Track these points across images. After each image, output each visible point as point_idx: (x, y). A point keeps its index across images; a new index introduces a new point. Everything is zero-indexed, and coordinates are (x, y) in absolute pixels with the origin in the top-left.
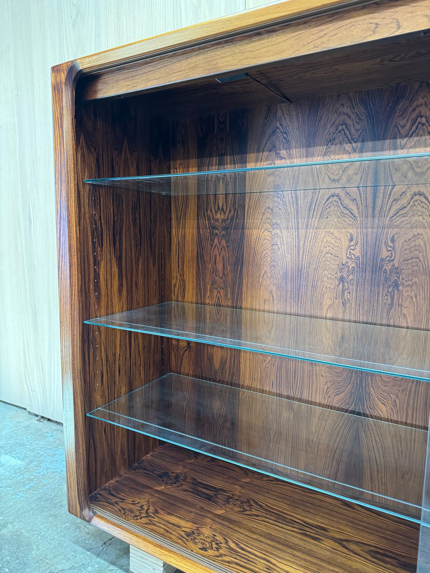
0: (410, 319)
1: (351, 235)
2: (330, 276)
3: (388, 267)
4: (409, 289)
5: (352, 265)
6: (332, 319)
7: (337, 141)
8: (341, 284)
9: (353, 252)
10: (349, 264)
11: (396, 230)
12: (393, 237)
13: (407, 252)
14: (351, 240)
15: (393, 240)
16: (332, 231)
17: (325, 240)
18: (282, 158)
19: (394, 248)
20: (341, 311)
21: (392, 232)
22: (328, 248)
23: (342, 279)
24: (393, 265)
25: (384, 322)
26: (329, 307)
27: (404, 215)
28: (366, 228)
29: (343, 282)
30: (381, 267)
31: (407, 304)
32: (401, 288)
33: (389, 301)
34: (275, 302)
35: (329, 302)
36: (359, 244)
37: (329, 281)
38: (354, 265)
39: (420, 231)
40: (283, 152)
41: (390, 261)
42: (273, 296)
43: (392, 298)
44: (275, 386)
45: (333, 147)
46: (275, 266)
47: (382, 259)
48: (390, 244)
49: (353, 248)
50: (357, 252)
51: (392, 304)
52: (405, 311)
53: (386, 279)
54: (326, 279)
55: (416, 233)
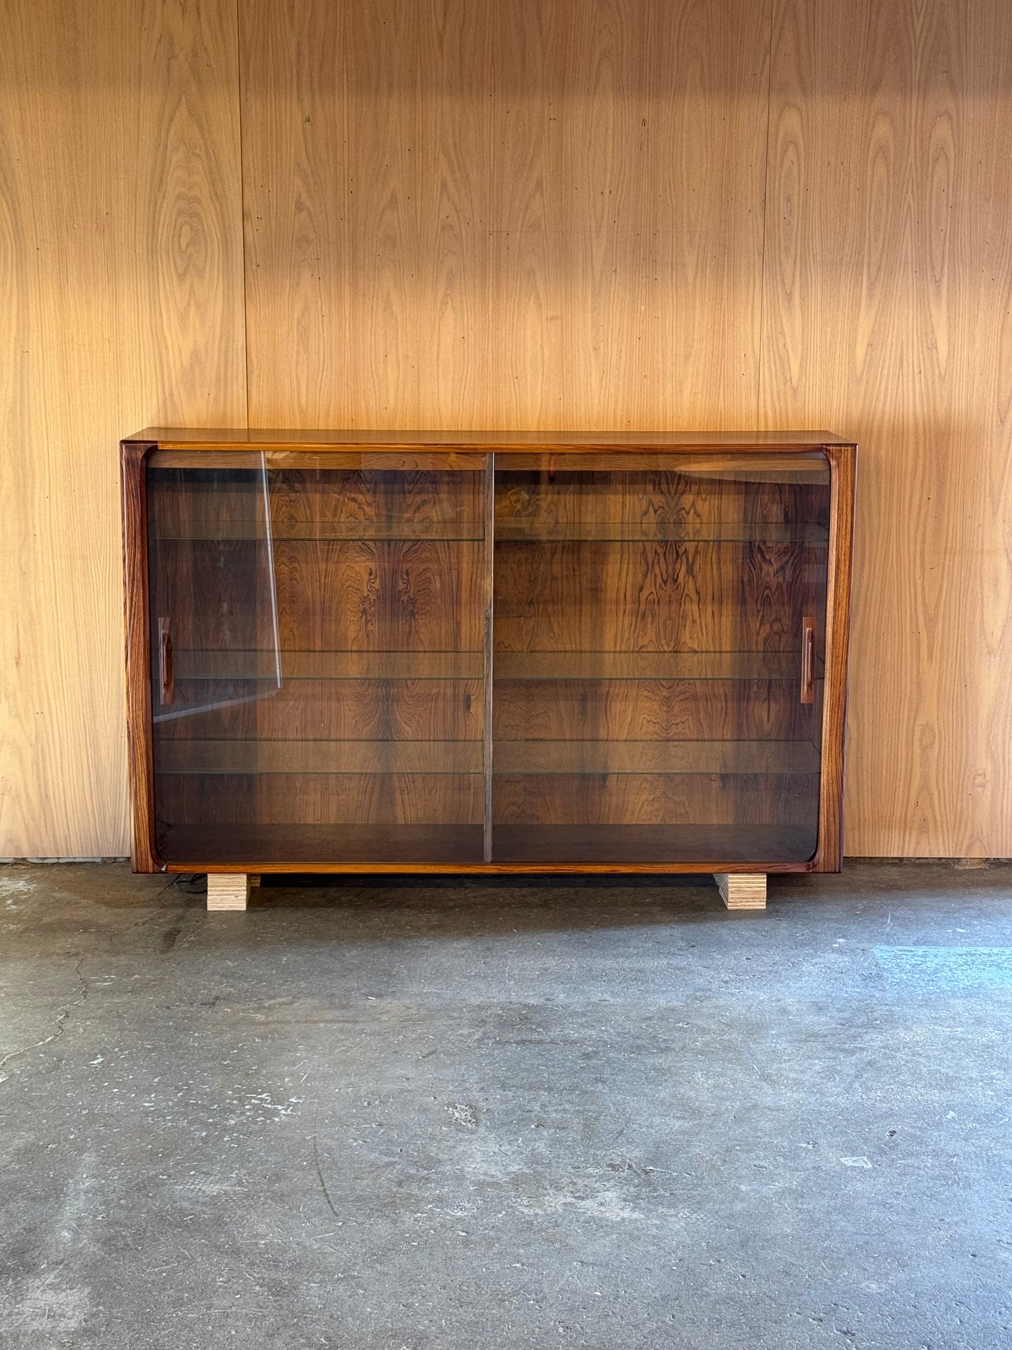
0: (426, 644)
1: (370, 569)
2: (352, 609)
3: (405, 598)
4: (424, 617)
5: (373, 597)
6: (357, 651)
7: (351, 480)
8: (364, 617)
9: (373, 585)
10: (370, 596)
11: (409, 565)
12: (407, 571)
13: (420, 583)
14: (371, 574)
15: (407, 574)
16: (352, 565)
17: (346, 574)
18: (296, 492)
19: (408, 581)
20: (365, 642)
21: (406, 566)
22: (349, 582)
23: (364, 612)
24: (409, 596)
25: (405, 649)
26: (354, 640)
27: (415, 552)
28: (384, 562)
29: (366, 615)
30: (399, 599)
31: (423, 630)
32: (417, 616)
33: (408, 629)
34: (297, 640)
35: (354, 635)
36: (378, 578)
37: (353, 614)
38: (375, 597)
39: (430, 565)
40: (297, 486)
41: (406, 593)
42: (293, 634)
43: (410, 626)
44: (299, 732)
45: (348, 486)
46: (294, 601)
47: (400, 592)
48: (405, 577)
49: (372, 581)
50: (377, 586)
51: (410, 632)
52: (422, 637)
53: (404, 609)
54: (349, 612)
55: (425, 567)
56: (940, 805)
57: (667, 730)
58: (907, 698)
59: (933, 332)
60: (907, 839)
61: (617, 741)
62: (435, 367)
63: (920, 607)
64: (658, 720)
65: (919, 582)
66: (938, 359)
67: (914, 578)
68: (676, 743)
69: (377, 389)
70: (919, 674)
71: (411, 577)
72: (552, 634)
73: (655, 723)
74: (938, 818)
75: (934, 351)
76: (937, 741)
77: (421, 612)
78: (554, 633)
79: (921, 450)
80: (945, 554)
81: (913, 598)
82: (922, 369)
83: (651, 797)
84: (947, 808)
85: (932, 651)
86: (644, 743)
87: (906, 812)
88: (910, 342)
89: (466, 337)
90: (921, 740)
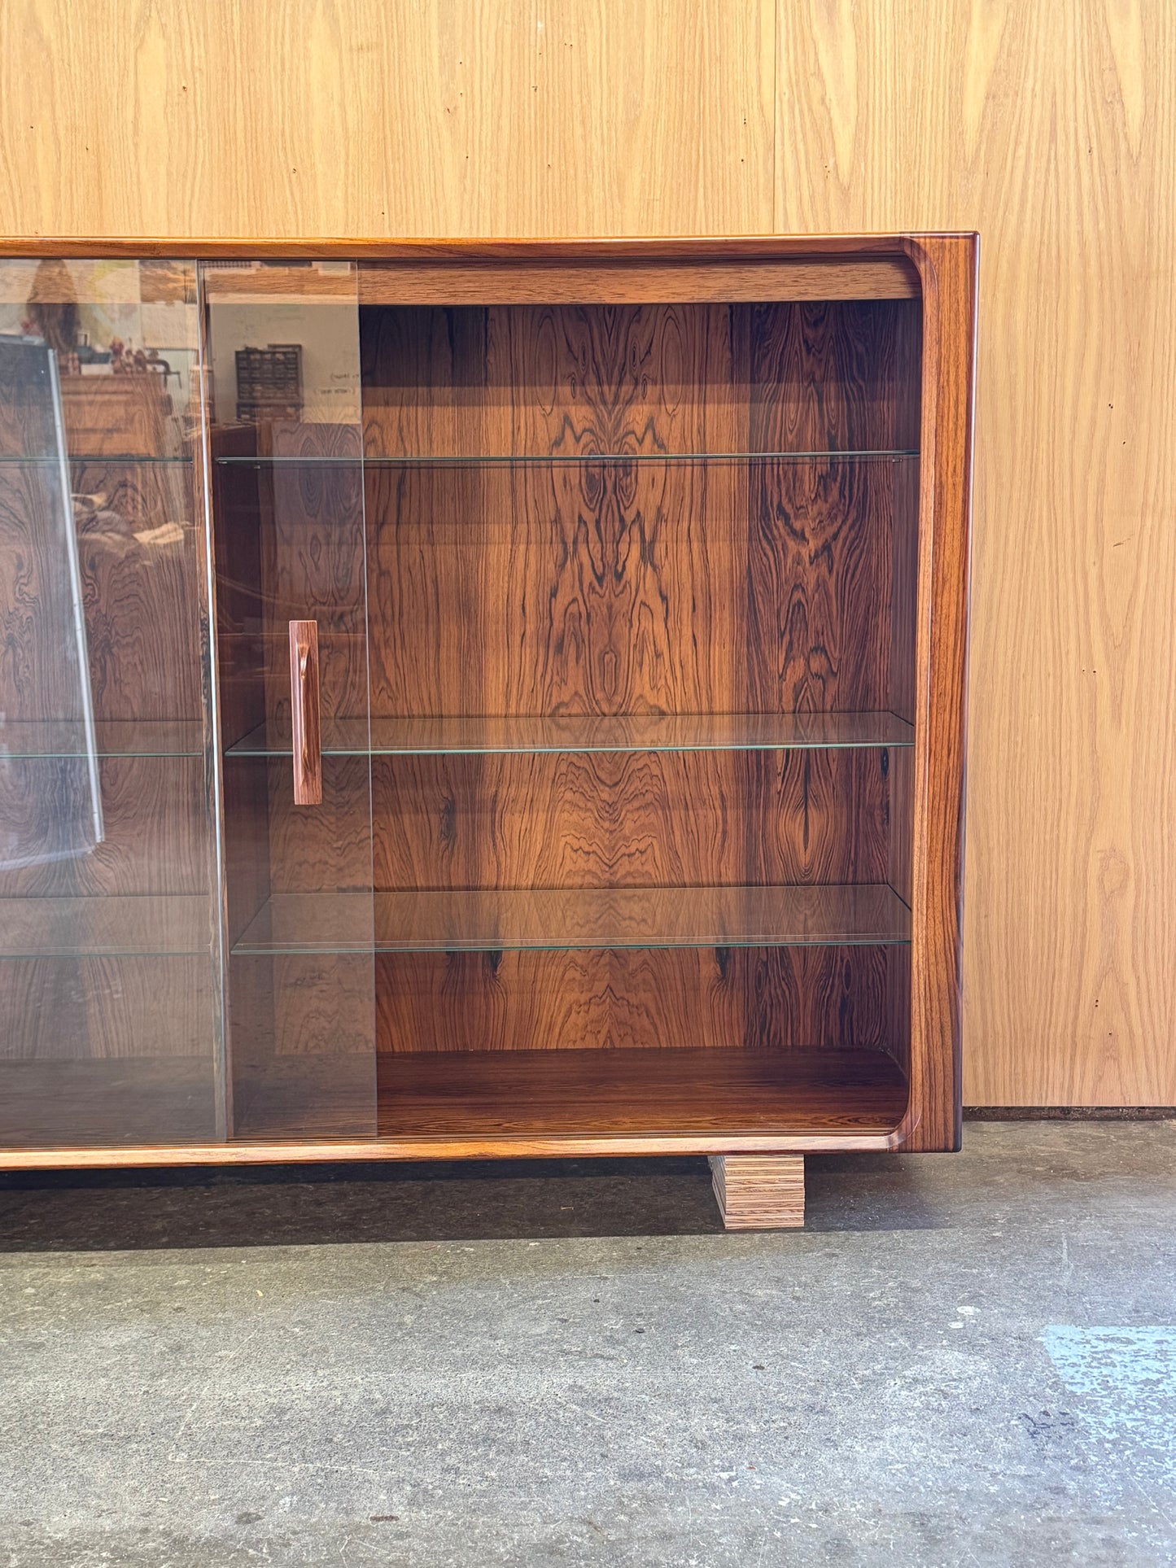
56: (1140, 1005)
57: (611, 867)
58: (1073, 800)
59: (1113, 69)
60: (1078, 1070)
61: (516, 888)
62: (131, 147)
63: (1095, 621)
64: (594, 847)
65: (1093, 572)
66: (1124, 124)
67: (1084, 563)
68: (629, 892)
69: (17, 195)
70: (1094, 752)
71: (100, 572)
72: (383, 684)
73: (588, 853)
74: (1138, 1031)
75: (1118, 106)
76: (1131, 885)
77: (124, 642)
78: (387, 681)
79: (1094, 307)
80: (1143, 515)
81: (1081, 602)
82: (1094, 145)
83: (584, 998)
84: (1155, 1010)
85: (1120, 706)
86: (568, 893)
87: (1076, 1017)
88: (1071, 90)
89: (190, 86)
90: (1101, 881)
